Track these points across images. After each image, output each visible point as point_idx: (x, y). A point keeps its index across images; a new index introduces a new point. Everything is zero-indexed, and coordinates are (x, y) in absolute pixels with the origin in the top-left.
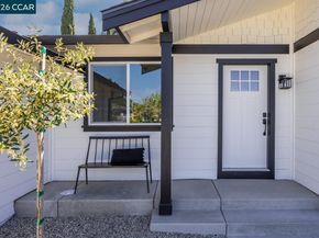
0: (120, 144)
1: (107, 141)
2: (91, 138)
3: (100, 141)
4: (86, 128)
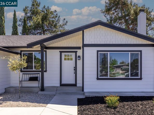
0: (31, 76)
1: (27, 75)
2: (23, 74)
3: (25, 75)
4: (21, 71)
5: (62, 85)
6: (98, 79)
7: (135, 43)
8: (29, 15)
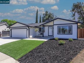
1: (40, 33)
5: (49, 36)
6: (58, 34)
7: (70, 23)
8: (45, 16)
